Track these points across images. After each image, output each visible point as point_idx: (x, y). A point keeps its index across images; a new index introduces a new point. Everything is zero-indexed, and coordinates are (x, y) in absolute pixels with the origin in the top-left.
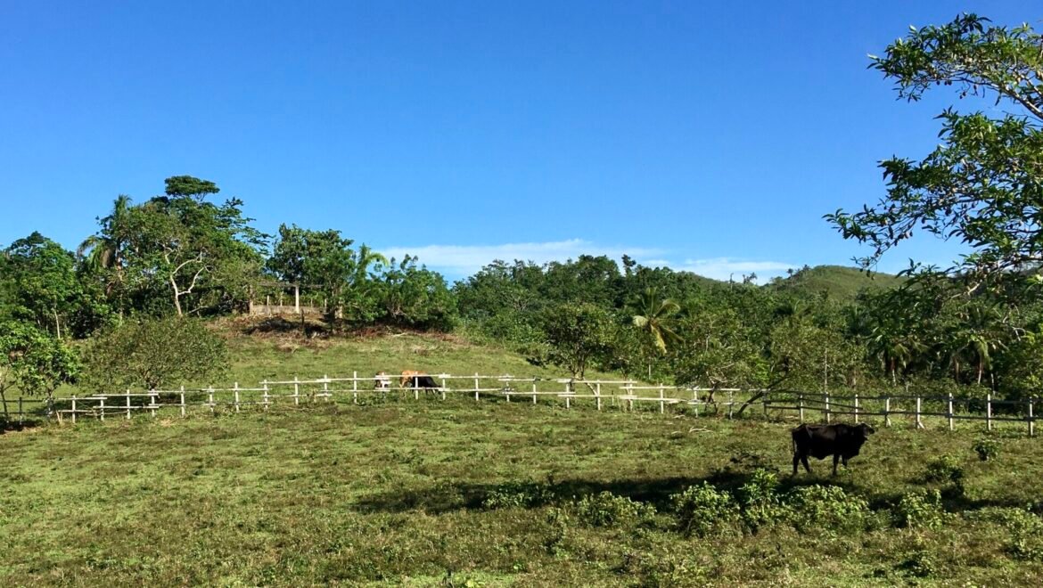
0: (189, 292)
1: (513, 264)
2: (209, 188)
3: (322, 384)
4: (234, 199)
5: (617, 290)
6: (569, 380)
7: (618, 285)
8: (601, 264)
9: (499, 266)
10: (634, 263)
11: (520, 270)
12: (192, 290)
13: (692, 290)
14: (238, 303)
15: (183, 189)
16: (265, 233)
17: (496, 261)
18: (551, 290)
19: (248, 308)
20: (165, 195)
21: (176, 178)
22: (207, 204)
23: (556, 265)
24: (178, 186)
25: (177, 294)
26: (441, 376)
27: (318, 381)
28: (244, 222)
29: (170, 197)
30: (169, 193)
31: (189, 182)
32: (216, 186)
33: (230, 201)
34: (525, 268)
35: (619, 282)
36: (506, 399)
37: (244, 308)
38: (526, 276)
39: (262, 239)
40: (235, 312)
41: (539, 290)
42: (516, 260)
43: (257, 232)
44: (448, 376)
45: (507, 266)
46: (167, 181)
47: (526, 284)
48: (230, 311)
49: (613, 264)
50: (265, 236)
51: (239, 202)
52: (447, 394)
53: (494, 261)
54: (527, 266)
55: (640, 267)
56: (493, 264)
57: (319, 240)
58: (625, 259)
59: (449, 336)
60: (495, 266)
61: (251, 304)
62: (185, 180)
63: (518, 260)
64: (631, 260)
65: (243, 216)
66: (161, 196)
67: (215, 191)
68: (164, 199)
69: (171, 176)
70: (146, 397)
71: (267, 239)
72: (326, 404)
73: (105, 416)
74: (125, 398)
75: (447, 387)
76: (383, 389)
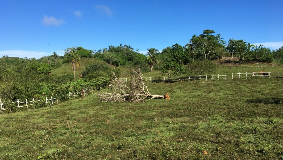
0: (208, 55)
2: (213, 32)
3: (239, 74)
14: (219, 57)
15: (207, 32)
19: (221, 58)
21: (206, 30)
22: (212, 35)
24: (205, 32)
25: (205, 55)
27: (238, 74)
29: (204, 34)
31: (209, 31)
33: (218, 34)
39: (225, 43)
40: (218, 59)
44: (270, 73)
46: (204, 31)
50: (225, 42)
51: (220, 35)
52: (270, 77)
57: (238, 42)
59: (271, 63)
62: (208, 30)
65: (221, 38)
66: (202, 34)
67: (214, 32)
68: (203, 35)
69: (204, 30)
70: (199, 77)
71: (226, 43)
72: (239, 79)
73: (190, 81)
74: (194, 77)
75: (270, 75)
76: (253, 76)
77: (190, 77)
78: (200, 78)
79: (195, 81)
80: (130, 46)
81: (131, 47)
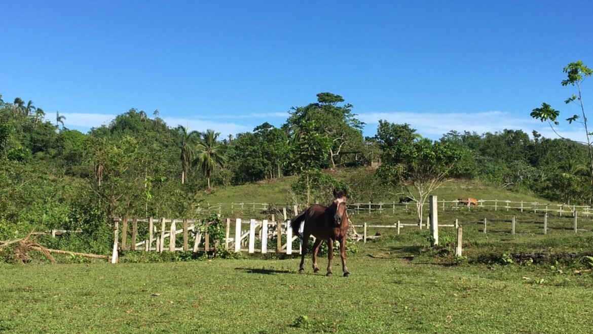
0: (338, 154)
1: (463, 134)
2: (339, 99)
3: (455, 203)
4: (348, 104)
5: (530, 152)
6: (562, 205)
7: (530, 149)
8: (519, 135)
9: (454, 133)
10: (540, 135)
11: (468, 138)
12: (339, 153)
13: (577, 154)
14: (367, 161)
15: (328, 99)
16: (363, 122)
17: (452, 131)
18: (488, 150)
19: (371, 164)
20: (318, 102)
21: (324, 94)
22: (339, 108)
23: (489, 135)
24: (323, 97)
25: (332, 155)
26: (507, 201)
27: (453, 201)
28: (353, 116)
29: (320, 104)
30: (320, 102)
31: (330, 96)
32: (343, 98)
33: (347, 105)
34: (471, 136)
35: (531, 147)
36: (534, 212)
37: (369, 164)
38: (471, 141)
39: (360, 125)
40: (365, 165)
41: (480, 150)
42: (465, 131)
43: (359, 122)
44: (510, 202)
45: (459, 135)
46: (318, 95)
47: (471, 146)
48: (363, 165)
49: (526, 136)
50: (362, 123)
51: (351, 106)
52: (509, 209)
53: (451, 131)
54: (472, 135)
55: (543, 138)
56: (450, 133)
57: (402, 129)
58: (534, 133)
59: (473, 181)
60: (451, 134)
61: (372, 162)
62: (328, 95)
63: (467, 131)
64: (538, 134)
65: (351, 113)
66: (315, 103)
67: (342, 100)
68: (317, 105)
69: (320, 92)
70: (379, 207)
71: (363, 125)
72: (457, 211)
73: (360, 213)
74: (368, 206)
75: (509, 206)
76: (481, 206)
77: (358, 204)
78: (381, 209)
79: (370, 212)
80: (30, 103)
81: (33, 107)
